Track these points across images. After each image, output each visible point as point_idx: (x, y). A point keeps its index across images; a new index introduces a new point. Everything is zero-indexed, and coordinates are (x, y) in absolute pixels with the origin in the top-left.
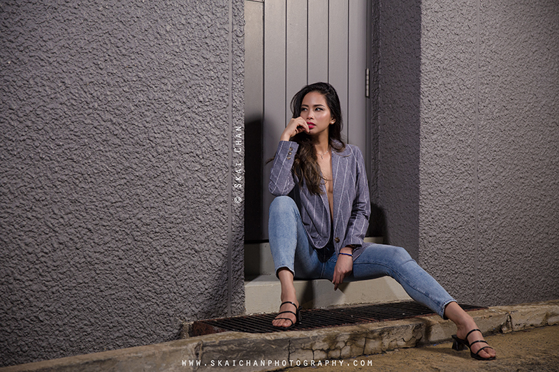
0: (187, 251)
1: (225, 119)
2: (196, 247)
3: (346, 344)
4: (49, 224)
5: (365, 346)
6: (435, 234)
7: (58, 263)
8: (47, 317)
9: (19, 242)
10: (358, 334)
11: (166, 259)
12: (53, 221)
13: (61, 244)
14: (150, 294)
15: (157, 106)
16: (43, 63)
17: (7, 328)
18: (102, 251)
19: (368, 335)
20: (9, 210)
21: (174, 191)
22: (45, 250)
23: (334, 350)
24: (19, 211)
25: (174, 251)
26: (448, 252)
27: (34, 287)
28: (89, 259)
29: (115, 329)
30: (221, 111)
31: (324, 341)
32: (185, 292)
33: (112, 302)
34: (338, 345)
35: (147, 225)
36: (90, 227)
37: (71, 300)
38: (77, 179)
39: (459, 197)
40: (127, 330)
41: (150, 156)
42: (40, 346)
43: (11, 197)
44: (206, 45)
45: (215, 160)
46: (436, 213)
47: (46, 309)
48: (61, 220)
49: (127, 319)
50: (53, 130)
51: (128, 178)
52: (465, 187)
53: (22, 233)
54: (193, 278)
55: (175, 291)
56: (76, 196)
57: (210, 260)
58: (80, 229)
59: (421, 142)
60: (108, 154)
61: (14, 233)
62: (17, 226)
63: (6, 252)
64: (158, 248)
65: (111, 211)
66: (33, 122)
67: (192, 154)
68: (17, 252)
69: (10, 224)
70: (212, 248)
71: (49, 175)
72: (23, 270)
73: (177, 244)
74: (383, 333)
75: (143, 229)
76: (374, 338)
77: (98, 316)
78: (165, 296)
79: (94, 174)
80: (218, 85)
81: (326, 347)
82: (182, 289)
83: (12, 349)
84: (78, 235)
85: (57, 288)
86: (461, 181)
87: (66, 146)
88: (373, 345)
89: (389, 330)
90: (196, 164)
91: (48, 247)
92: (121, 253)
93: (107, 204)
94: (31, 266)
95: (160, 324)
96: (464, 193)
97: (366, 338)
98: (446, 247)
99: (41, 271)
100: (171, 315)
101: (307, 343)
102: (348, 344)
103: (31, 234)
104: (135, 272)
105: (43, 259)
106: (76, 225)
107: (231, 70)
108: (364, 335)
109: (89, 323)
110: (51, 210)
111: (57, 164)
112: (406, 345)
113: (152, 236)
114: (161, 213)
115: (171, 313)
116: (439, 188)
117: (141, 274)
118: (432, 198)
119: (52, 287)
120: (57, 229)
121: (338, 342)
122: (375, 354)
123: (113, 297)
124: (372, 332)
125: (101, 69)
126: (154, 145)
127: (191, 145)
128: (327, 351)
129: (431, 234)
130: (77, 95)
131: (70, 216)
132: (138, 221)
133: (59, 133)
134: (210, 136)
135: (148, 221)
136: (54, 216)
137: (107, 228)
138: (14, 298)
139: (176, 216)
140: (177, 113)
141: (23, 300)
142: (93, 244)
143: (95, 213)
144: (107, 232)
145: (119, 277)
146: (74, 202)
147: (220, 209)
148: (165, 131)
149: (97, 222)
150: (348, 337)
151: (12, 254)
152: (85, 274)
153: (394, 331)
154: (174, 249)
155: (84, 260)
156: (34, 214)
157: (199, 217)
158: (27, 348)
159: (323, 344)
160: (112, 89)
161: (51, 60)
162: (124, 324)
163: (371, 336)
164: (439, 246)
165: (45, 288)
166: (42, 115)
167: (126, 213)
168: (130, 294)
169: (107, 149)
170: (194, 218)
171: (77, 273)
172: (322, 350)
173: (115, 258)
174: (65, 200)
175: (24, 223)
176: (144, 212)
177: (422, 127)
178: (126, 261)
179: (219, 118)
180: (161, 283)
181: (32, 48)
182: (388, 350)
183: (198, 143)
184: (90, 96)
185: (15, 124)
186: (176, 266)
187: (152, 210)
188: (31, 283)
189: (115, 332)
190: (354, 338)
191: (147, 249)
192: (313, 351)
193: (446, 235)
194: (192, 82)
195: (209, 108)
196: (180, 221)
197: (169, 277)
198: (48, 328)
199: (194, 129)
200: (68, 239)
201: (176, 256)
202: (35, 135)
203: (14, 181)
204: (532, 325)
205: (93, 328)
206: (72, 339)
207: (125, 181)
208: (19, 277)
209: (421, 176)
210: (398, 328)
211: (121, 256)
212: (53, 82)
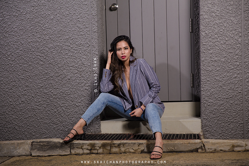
0: (73, 106)
1: (88, 51)
2: (77, 104)
3: (100, 148)
4: (18, 94)
5: (110, 150)
6: (212, 101)
7: (21, 109)
8: (18, 128)
9: (8, 101)
10: (106, 144)
11: (64, 109)
12: (19, 93)
13: (22, 102)
14: (57, 122)
15: (58, 48)
16: (13, 37)
17: (5, 131)
18: (38, 105)
19: (112, 145)
20: (4, 90)
21: (66, 82)
22: (17, 104)
23: (94, 150)
24: (7, 90)
25: (67, 106)
26: (222, 110)
27: (13, 117)
28: (33, 108)
29: (44, 134)
30: (87, 48)
31: (88, 145)
32: (72, 122)
33: (42, 124)
34: (96, 148)
35: (55, 95)
36: (32, 95)
37: (27, 122)
38: (27, 78)
39: (230, 82)
40: (49, 135)
41: (56, 68)
42: (16, 138)
43: (4, 85)
44: (79, 22)
45: (84, 69)
46: (213, 90)
47: (18, 125)
48: (22, 93)
49: (48, 131)
50: (18, 60)
51: (47, 77)
52: (234, 77)
53: (8, 98)
54: (76, 116)
55: (68, 121)
56: (27, 84)
57: (83, 110)
58: (29, 96)
59: (201, 55)
60: (39, 68)
61: (6, 97)
62: (7, 95)
63: (3, 104)
64: (60, 104)
65: (41, 90)
66: (11, 58)
67: (74, 67)
68: (7, 104)
69: (4, 94)
70: (84, 105)
71: (17, 76)
72: (9, 111)
73: (68, 103)
74: (120, 145)
75: (54, 97)
76: (115, 147)
77: (37, 129)
78: (64, 123)
79: (34, 76)
80: (85, 37)
81: (89, 148)
82: (71, 121)
83: (7, 138)
84: (29, 98)
85: (21, 118)
86: (231, 74)
87: (23, 66)
88: (115, 150)
89: (124, 144)
90: (76, 71)
91: (18, 103)
92: (45, 106)
93: (39, 87)
94: (12, 109)
95: (62, 134)
96: (233, 80)
97: (110, 146)
98: (221, 108)
99: (15, 111)
100: (66, 131)
101: (79, 145)
102: (101, 148)
103: (12, 98)
104: (51, 113)
105: (16, 107)
106: (28, 95)
107: (91, 31)
108: (109, 145)
109: (34, 131)
110: (18, 89)
111: (20, 73)
112: (135, 151)
113: (58, 99)
114: (61, 91)
115: (66, 130)
116: (215, 78)
117: (53, 114)
118: (209, 83)
119: (20, 117)
120: (21, 96)
121: (95, 147)
122: (116, 154)
123: (43, 122)
124: (114, 144)
125: (35, 36)
126: (57, 64)
127: (73, 63)
128: (90, 150)
129: (209, 101)
130: (26, 47)
131: (25, 91)
132: (52, 94)
133: (20, 61)
134: (82, 59)
135: (55, 94)
136: (19, 92)
137: (40, 96)
138: (6, 120)
139: (67, 92)
140: (67, 50)
141: (9, 121)
142: (34, 102)
143: (35, 90)
144: (40, 97)
145: (45, 115)
146: (27, 86)
147: (87, 89)
148: (61, 58)
149: (36, 94)
150: (101, 145)
151: (5, 105)
152: (31, 113)
153: (127, 145)
154: (67, 105)
155: (31, 108)
156: (12, 91)
157: (78, 92)
158: (12, 138)
159: (87, 146)
160: (39, 43)
161: (16, 35)
162: (47, 132)
163: (113, 146)
164: (215, 108)
165: (17, 118)
166: (14, 55)
167: (47, 90)
168: (50, 121)
169: (38, 66)
170: (76, 92)
171: (29, 113)
172: (87, 149)
173: (43, 108)
174: (23, 86)
175: (9, 94)
176: (54, 90)
177: (201, 47)
178: (47, 109)
179: (85, 51)
180: (62, 118)
181: (9, 31)
182: (123, 153)
183: (77, 62)
184: (31, 47)
185: (5, 59)
186: (68, 111)
187: (57, 89)
188: (12, 115)
189: (44, 136)
190: (104, 146)
191: (56, 105)
192: (83, 149)
193: (220, 102)
194: (73, 37)
195: (81, 47)
196: (69, 93)
197: (65, 116)
198: (19, 132)
199: (74, 56)
200: (25, 100)
201: (68, 107)
202: (11, 62)
203: (5, 79)
204: (221, 150)
205: (35, 133)
206: (28, 137)
207: (46, 78)
208: (8, 113)
209: (202, 72)
210: (129, 144)
211: (45, 107)
212: (17, 43)
